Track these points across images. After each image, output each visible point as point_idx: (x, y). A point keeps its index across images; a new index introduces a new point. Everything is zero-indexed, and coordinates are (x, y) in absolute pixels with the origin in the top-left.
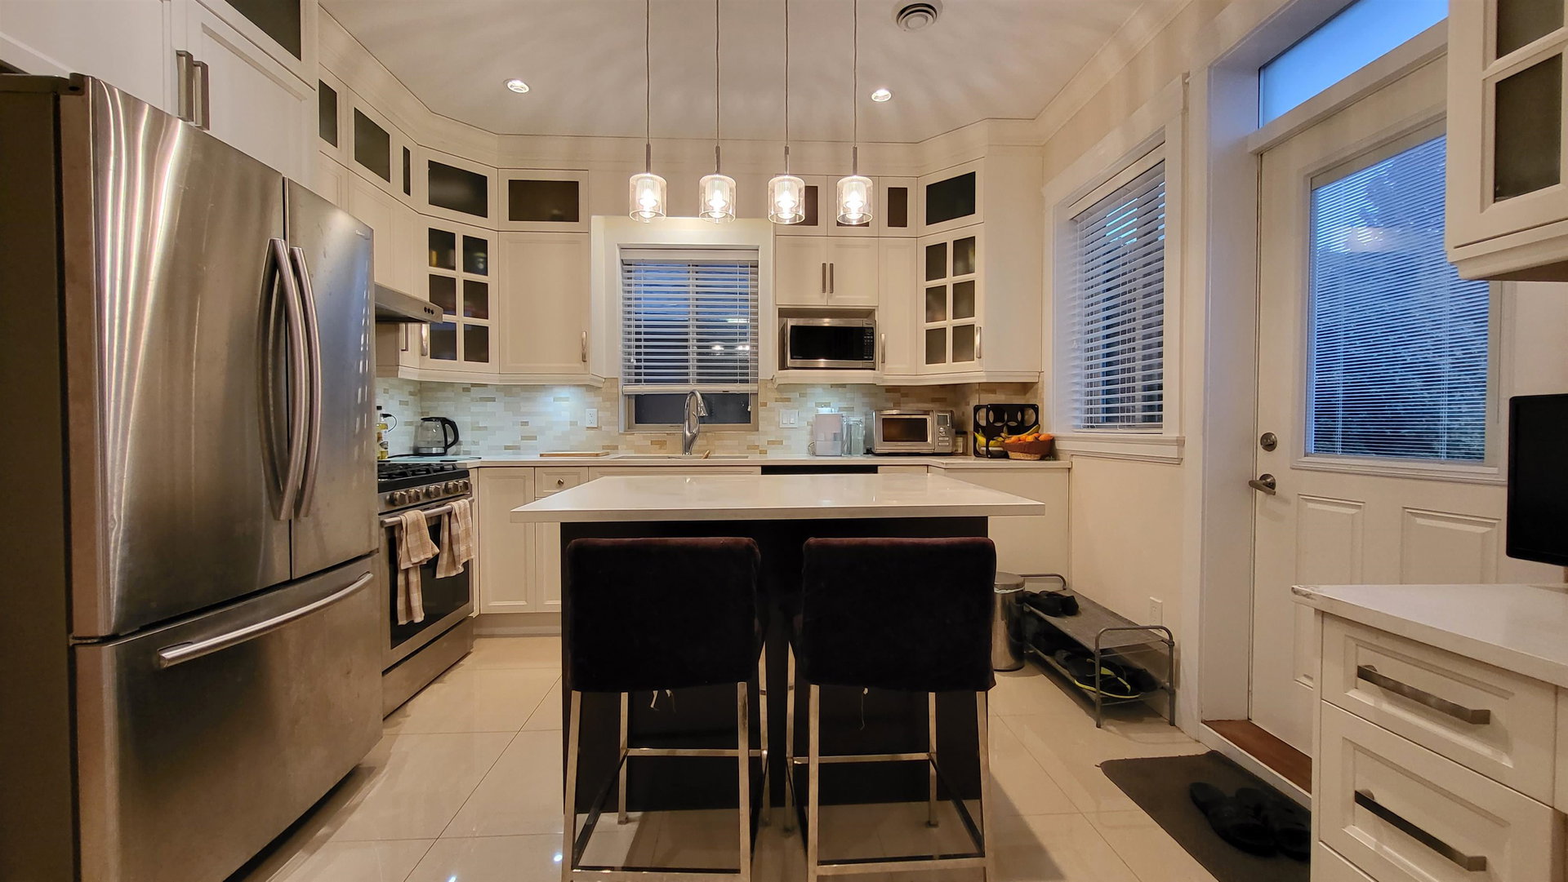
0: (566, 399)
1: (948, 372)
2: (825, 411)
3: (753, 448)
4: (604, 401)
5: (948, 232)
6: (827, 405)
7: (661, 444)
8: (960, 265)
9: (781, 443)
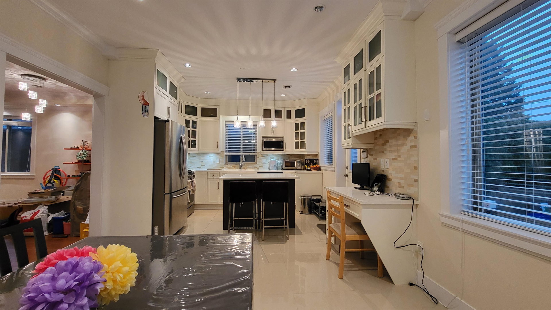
0: (212, 156)
1: (299, 151)
2: (272, 160)
3: (256, 168)
4: (221, 157)
5: (299, 120)
6: (273, 158)
7: (234, 167)
8: (302, 128)
9: (262, 167)
